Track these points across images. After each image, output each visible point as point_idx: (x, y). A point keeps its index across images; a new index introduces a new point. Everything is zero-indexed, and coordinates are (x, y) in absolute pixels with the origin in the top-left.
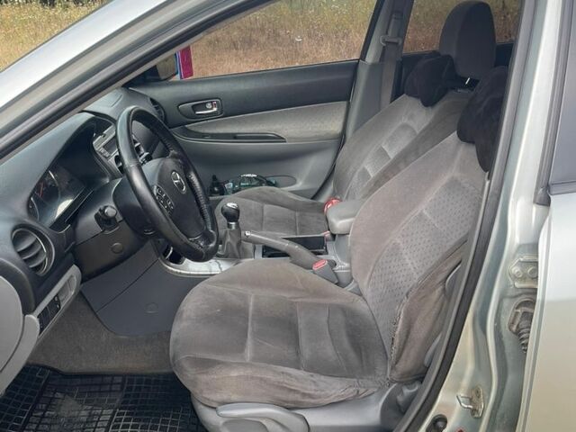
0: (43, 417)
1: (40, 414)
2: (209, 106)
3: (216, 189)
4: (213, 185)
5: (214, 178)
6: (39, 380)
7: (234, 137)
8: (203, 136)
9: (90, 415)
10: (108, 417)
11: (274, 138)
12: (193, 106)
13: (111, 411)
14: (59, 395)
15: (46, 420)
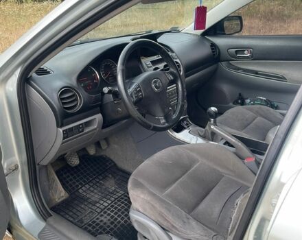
0: (98, 182)
1: (98, 180)
2: (246, 52)
3: (239, 101)
4: (239, 99)
5: (240, 95)
6: (107, 166)
7: (256, 73)
8: (238, 69)
9: (115, 191)
10: (120, 195)
11: (281, 78)
12: (236, 51)
13: (123, 193)
14: (110, 176)
15: (98, 184)
